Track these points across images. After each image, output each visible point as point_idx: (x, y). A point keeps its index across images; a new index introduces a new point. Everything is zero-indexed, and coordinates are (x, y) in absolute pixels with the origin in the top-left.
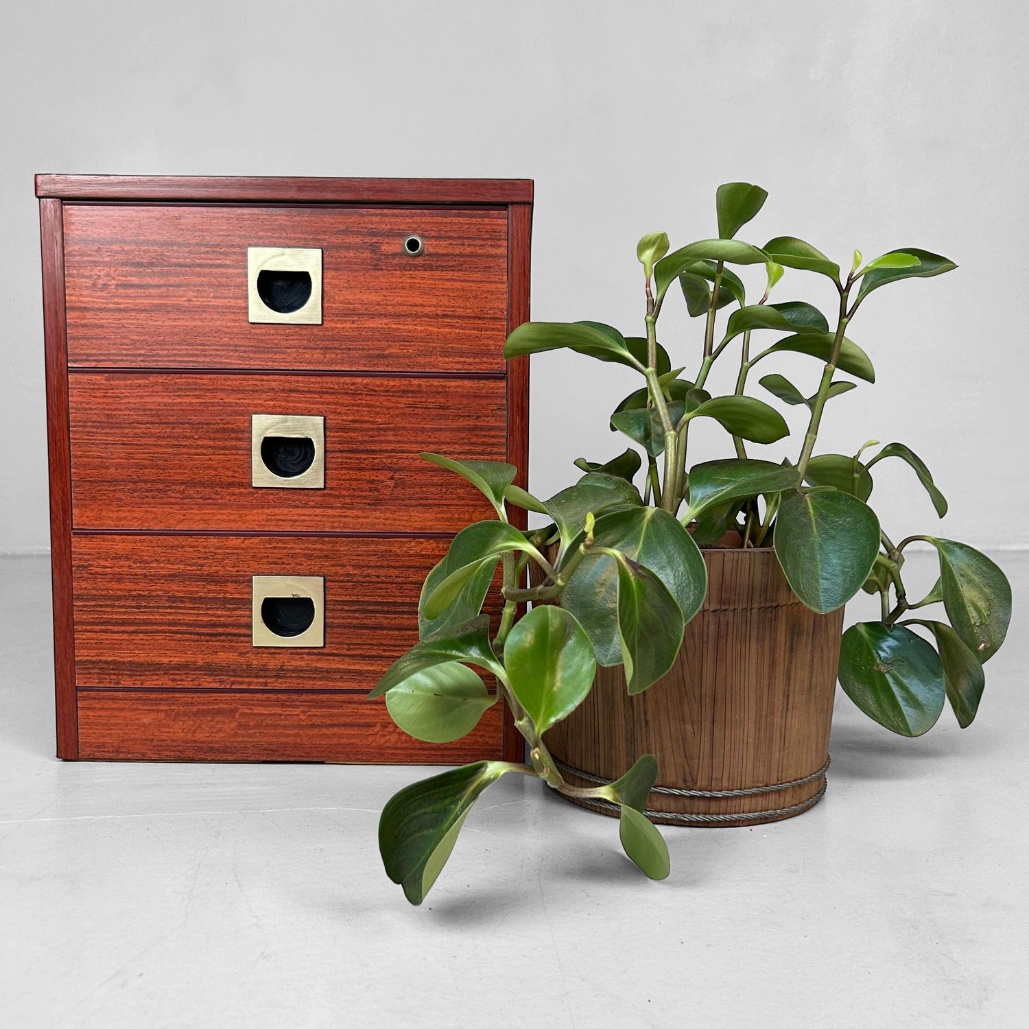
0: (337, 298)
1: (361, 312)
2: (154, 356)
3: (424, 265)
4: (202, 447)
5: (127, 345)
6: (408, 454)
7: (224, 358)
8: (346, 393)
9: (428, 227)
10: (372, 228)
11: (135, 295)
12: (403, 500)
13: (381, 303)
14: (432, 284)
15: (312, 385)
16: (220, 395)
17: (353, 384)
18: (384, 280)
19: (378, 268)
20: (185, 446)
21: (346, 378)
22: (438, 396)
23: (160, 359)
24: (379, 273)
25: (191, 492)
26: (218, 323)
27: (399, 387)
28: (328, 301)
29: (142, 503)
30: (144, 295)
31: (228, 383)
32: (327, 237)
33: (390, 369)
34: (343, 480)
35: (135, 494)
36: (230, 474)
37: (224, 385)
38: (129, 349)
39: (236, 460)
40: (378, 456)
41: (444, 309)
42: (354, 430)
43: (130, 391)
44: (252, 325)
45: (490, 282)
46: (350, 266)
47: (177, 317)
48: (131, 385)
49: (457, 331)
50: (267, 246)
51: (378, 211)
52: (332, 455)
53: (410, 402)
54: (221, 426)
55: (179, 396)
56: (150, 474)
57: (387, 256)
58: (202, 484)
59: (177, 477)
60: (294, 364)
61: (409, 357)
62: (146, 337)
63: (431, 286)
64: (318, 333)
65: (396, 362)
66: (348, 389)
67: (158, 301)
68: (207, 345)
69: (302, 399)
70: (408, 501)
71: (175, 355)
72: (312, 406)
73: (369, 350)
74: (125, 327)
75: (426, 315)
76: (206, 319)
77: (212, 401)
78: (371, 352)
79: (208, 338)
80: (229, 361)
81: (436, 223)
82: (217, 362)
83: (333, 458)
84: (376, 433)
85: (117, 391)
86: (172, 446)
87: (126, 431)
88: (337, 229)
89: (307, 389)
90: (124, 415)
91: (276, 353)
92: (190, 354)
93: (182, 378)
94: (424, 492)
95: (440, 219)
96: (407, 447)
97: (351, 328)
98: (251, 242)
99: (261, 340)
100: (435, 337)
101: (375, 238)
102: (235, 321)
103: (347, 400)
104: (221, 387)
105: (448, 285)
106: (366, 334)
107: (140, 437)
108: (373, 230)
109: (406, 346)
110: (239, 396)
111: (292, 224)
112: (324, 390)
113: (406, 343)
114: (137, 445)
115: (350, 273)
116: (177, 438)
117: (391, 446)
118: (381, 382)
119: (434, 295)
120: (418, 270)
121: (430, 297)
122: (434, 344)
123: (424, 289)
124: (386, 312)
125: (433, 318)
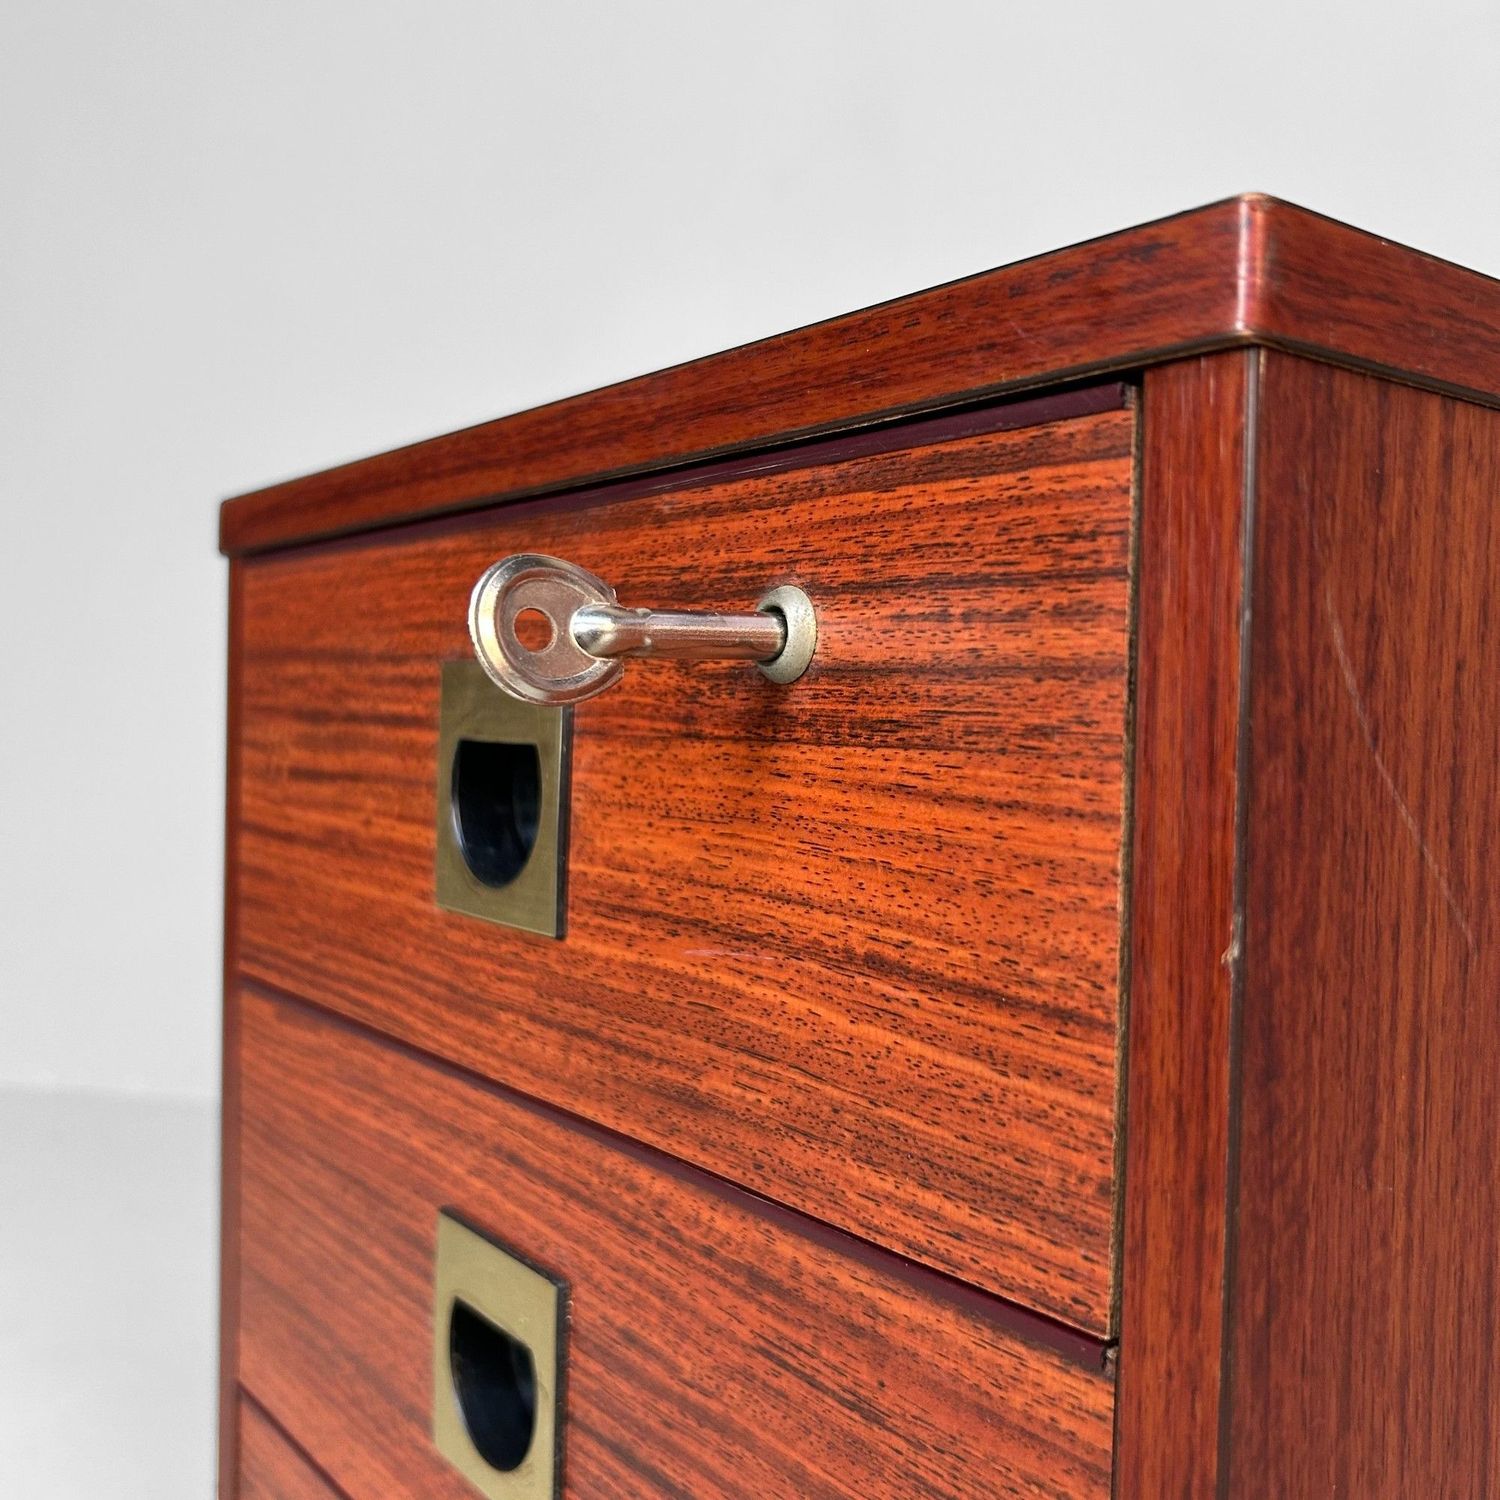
1: (648, 904)
2: (323, 973)
3: (815, 717)
4: (378, 1266)
5: (296, 934)
8: (615, 1217)
9: (830, 543)
10: (684, 569)
11: (308, 797)
13: (696, 875)
14: (837, 808)
15: (549, 1155)
16: (405, 1119)
17: (632, 1186)
18: (706, 781)
19: (692, 729)
21: (614, 1158)
22: (851, 1346)
24: (694, 752)
25: (363, 1390)
26: (403, 898)
27: (740, 1248)
28: (579, 853)
31: (418, 1088)
33: (711, 1161)
37: (412, 1091)
38: (297, 944)
39: (421, 1338)
41: (869, 928)
42: (628, 1372)
43: (302, 1060)
45: (1046, 812)
47: (353, 869)
48: (301, 1042)
49: (915, 1047)
52: (580, 1438)
53: (767, 1332)
54: (405, 1219)
55: (354, 1098)
58: (377, 1380)
60: (510, 1067)
61: (760, 1126)
62: (316, 917)
63: (832, 816)
64: (557, 968)
65: (725, 1139)
66: (619, 1200)
68: (386, 963)
69: (528, 1195)
71: (347, 979)
72: (548, 1232)
73: (661, 1063)
74: (296, 885)
75: (815, 950)
76: (387, 881)
77: (393, 1132)
78: (666, 1071)
79: (388, 939)
80: (412, 1020)
81: (857, 520)
83: (580, 1448)
84: (678, 1416)
85: (287, 1052)
89: (541, 1165)
91: (481, 1018)
92: (365, 983)
93: (359, 1049)
95: (865, 501)
97: (624, 963)
99: (461, 967)
100: (841, 1060)
103: (616, 1242)
104: (407, 1097)
105: (890, 813)
106: (657, 996)
108: (683, 576)
109: (754, 1073)
112: (571, 1183)
113: (756, 1064)
115: (628, 751)
116: (348, 1220)
118: (695, 1206)
119: (842, 859)
120: (796, 740)
121: (828, 865)
122: (836, 1093)
123: (811, 825)
124: (708, 918)
125: (838, 966)
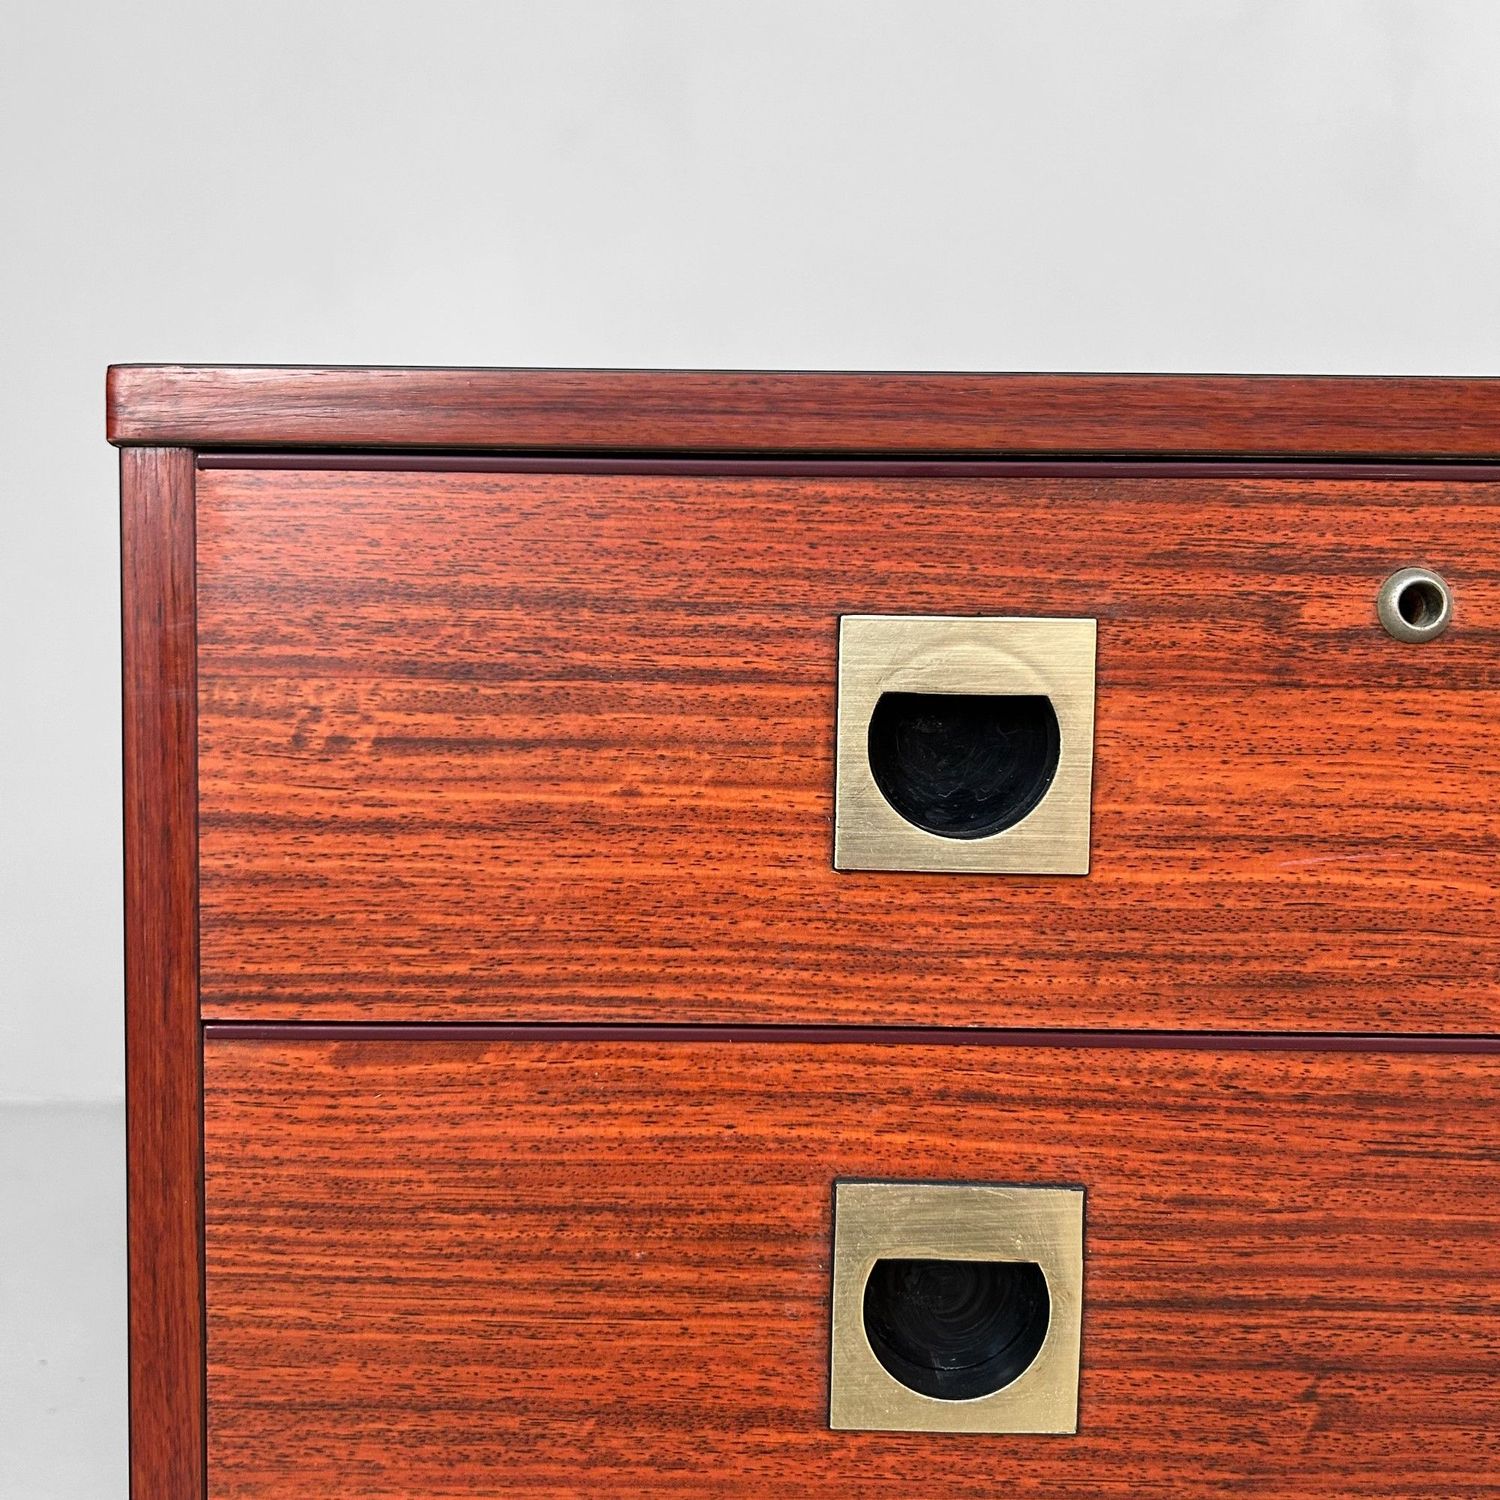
0: (1140, 783)
1: (1223, 830)
2: (501, 981)
3: (1449, 669)
4: (658, 1289)
5: (408, 945)
6: (1370, 1314)
7: (742, 988)
8: (1160, 1107)
9: (1468, 540)
10: (1273, 545)
11: (439, 774)
12: (1346, 1471)
13: (1296, 799)
14: (1475, 735)
15: (1043, 1079)
16: (724, 1110)
17: (1186, 1074)
18: (1307, 722)
19: (1287, 679)
20: (598, 1287)
21: (1159, 1055)
22: (1479, 1116)
23: (524, 992)
24: (1288, 698)
25: (617, 1441)
26: (726, 869)
27: (1344, 1084)
28: (1107, 795)
29: (447, 1480)
30: (471, 773)
31: (753, 1071)
32: (1113, 575)
33: (1320, 1026)
34: (1140, 1403)
35: (427, 1450)
36: (752, 1380)
37: (740, 1077)
38: (415, 958)
39: (773, 1333)
40: (1265, 1321)
42: (1184, 1231)
43: (416, 1101)
44: (845, 877)
46: (1191, 674)
47: (586, 850)
48: (418, 1080)
50: (901, 611)
51: (1294, 488)
52: (1105, 1317)
53: (1379, 1137)
54: (726, 1218)
55: (585, 1115)
56: (479, 1382)
57: (1322, 639)
58: (657, 1416)
59: (568, 1392)
60: (985, 1009)
61: (1386, 984)
62: (477, 918)
63: (1472, 741)
64: (1072, 904)
65: (1340, 1002)
66: (1167, 1090)
67: (520, 797)
68: (686, 945)
69: (1006, 1126)
70: (1364, 1476)
71: (576, 978)
72: (1041, 1149)
73: (1246, 960)
74: (403, 886)
75: (1452, 842)
76: (683, 854)
77: (695, 1132)
78: (1254, 966)
79: (689, 920)
80: (758, 998)
82: (717, 1003)
83: (1107, 1326)
84: (1258, 1241)
85: (376, 1100)
86: (555, 1288)
87: (398, 1236)
88: (1148, 550)
89: (1025, 1092)
90: (393, 1183)
91: (922, 971)
92: (627, 975)
93: (596, 1055)
94: (1421, 1446)
96: (1366, 1288)
97: (1186, 885)
98: (845, 594)
99: (873, 927)
100: (1481, 916)
101: (1280, 579)
102: (781, 862)
103: (1162, 1128)
104: (727, 1085)
106: (1239, 905)
107: (448, 1257)
108: (1273, 552)
109: (1378, 945)
110: (790, 1115)
111: (992, 531)
112: (1082, 1095)
113: (1379, 938)
114: (436, 1283)
115: (1190, 700)
116: (572, 1259)
117: (1308, 1288)
118: (1282, 1067)
119: (1481, 772)
120: (1427, 686)
121: (1466, 777)
122: (1476, 941)
123: (1446, 750)
124: (1313, 832)
125: (1478, 850)
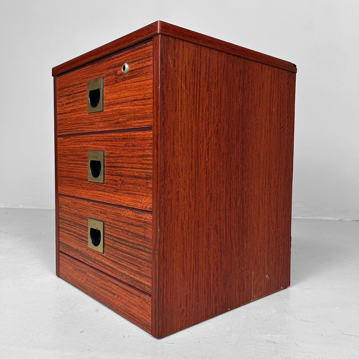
0: (107, 98)
1: (112, 103)
3: (128, 77)
4: (80, 164)
6: (125, 169)
8: (109, 141)
9: (129, 58)
10: (115, 64)
13: (117, 98)
14: (131, 86)
15: (102, 138)
16: (83, 143)
17: (111, 136)
18: (118, 87)
19: (117, 82)
21: (109, 134)
22: (132, 140)
23: (72, 130)
25: (78, 182)
26: (83, 114)
27: (122, 136)
28: (105, 100)
30: (70, 106)
32: (105, 72)
33: (120, 129)
34: (109, 180)
38: (67, 127)
40: (117, 169)
41: (134, 97)
42: (111, 157)
43: (67, 143)
45: (147, 80)
46: (110, 83)
47: (75, 114)
49: (138, 107)
51: (117, 56)
53: (125, 144)
56: (71, 174)
57: (119, 76)
58: (80, 179)
61: (124, 122)
62: (70, 122)
64: (103, 115)
65: (121, 125)
67: (72, 108)
68: (81, 124)
70: (124, 191)
74: (66, 119)
75: (129, 101)
76: (80, 113)
77: (82, 146)
79: (81, 121)
80: (85, 129)
81: (132, 55)
84: (117, 158)
86: (75, 164)
87: (67, 158)
90: (66, 152)
91: (94, 125)
92: (78, 128)
94: (129, 187)
96: (124, 165)
97: (110, 111)
101: (116, 68)
104: (83, 140)
105: (135, 84)
106: (114, 113)
107: (69, 160)
109: (124, 117)
111: (97, 69)
114: (69, 163)
115: (110, 86)
117: (120, 165)
120: (127, 80)
121: (130, 92)
122: (131, 115)
123: (128, 88)
124: (119, 102)
125: (131, 102)
